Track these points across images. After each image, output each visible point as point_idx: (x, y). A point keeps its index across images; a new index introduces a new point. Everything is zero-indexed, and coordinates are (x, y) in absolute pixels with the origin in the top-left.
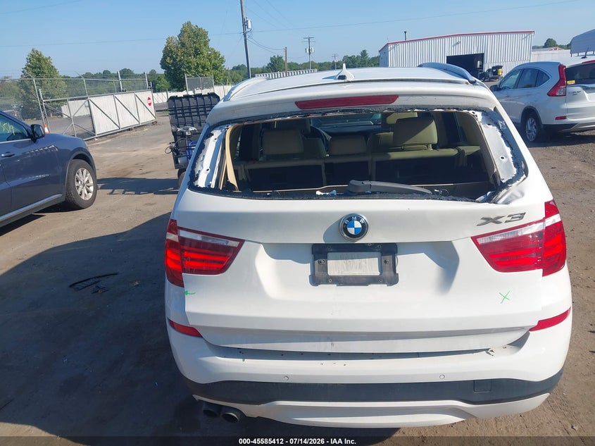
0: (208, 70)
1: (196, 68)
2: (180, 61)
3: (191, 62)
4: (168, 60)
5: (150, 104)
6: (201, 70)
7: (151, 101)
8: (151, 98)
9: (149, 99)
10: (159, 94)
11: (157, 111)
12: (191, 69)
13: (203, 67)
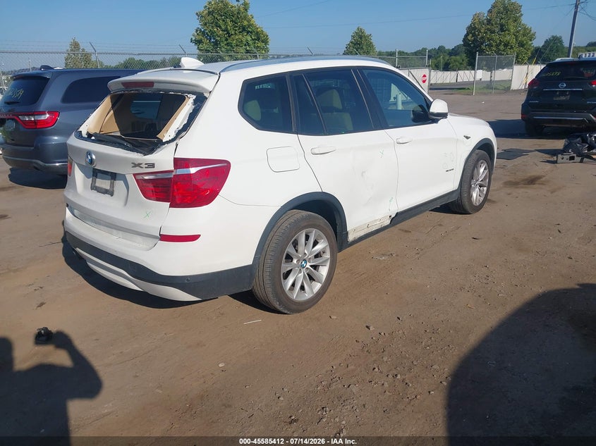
0: (512, 48)
1: (497, 46)
2: (482, 37)
3: (491, 39)
4: (469, 38)
5: (424, 82)
6: (502, 47)
7: (427, 78)
8: (427, 76)
9: (424, 76)
10: (466, 72)
11: (430, 89)
12: (492, 46)
13: (506, 45)
